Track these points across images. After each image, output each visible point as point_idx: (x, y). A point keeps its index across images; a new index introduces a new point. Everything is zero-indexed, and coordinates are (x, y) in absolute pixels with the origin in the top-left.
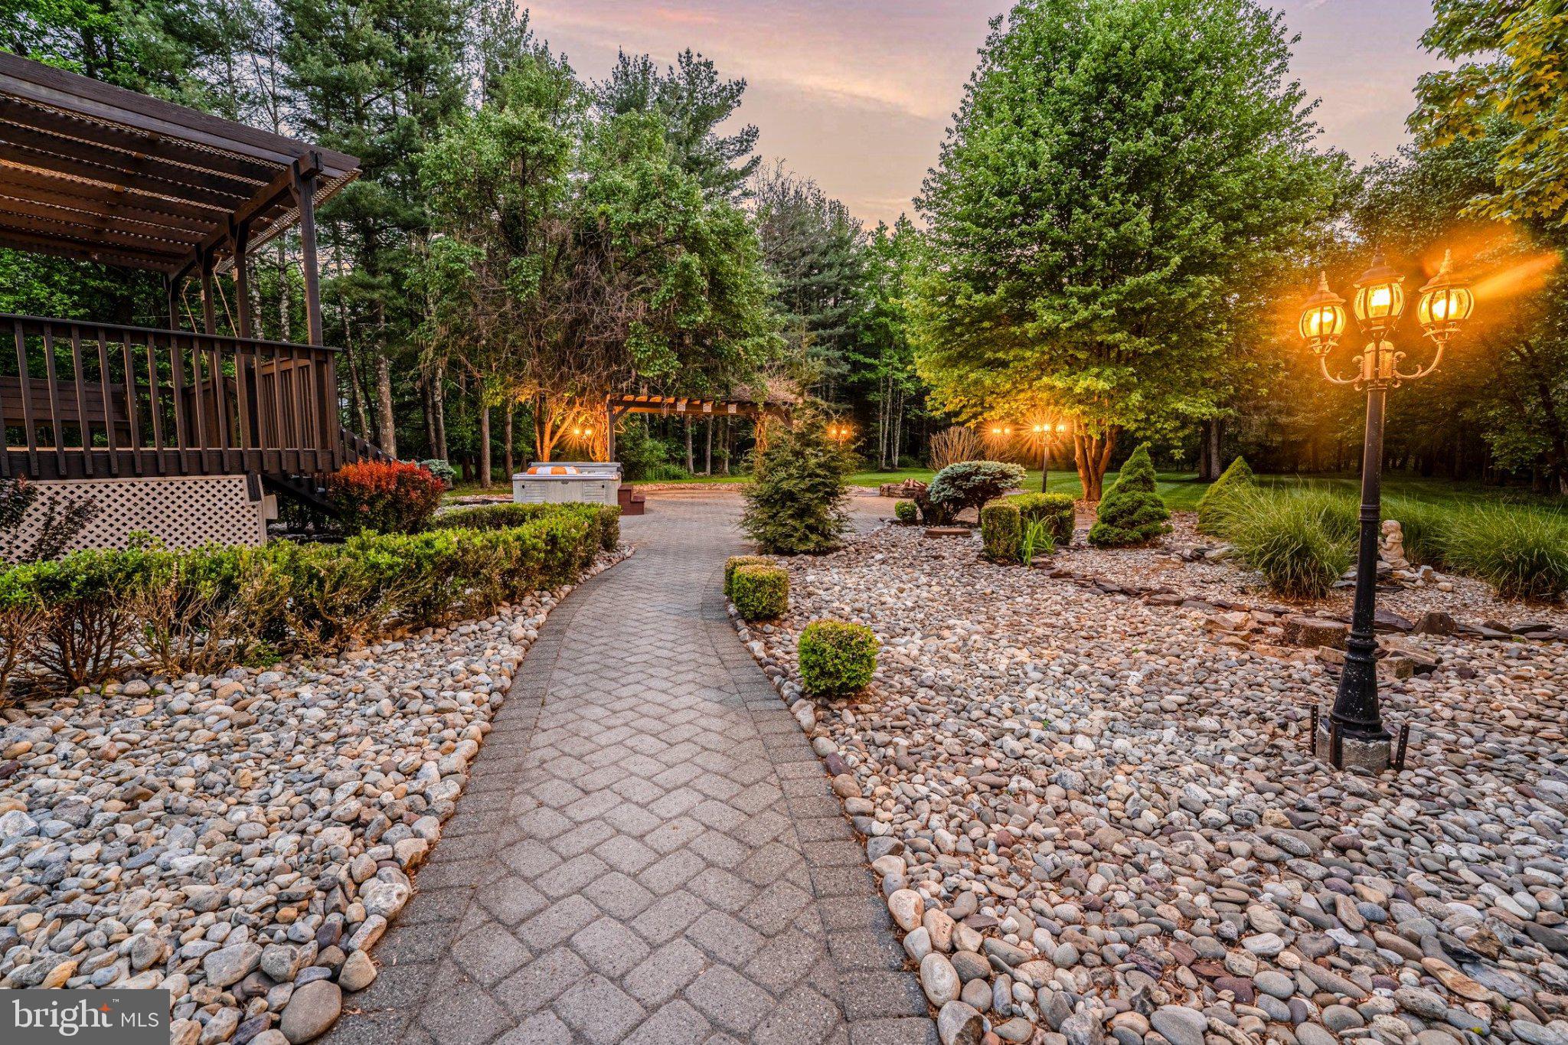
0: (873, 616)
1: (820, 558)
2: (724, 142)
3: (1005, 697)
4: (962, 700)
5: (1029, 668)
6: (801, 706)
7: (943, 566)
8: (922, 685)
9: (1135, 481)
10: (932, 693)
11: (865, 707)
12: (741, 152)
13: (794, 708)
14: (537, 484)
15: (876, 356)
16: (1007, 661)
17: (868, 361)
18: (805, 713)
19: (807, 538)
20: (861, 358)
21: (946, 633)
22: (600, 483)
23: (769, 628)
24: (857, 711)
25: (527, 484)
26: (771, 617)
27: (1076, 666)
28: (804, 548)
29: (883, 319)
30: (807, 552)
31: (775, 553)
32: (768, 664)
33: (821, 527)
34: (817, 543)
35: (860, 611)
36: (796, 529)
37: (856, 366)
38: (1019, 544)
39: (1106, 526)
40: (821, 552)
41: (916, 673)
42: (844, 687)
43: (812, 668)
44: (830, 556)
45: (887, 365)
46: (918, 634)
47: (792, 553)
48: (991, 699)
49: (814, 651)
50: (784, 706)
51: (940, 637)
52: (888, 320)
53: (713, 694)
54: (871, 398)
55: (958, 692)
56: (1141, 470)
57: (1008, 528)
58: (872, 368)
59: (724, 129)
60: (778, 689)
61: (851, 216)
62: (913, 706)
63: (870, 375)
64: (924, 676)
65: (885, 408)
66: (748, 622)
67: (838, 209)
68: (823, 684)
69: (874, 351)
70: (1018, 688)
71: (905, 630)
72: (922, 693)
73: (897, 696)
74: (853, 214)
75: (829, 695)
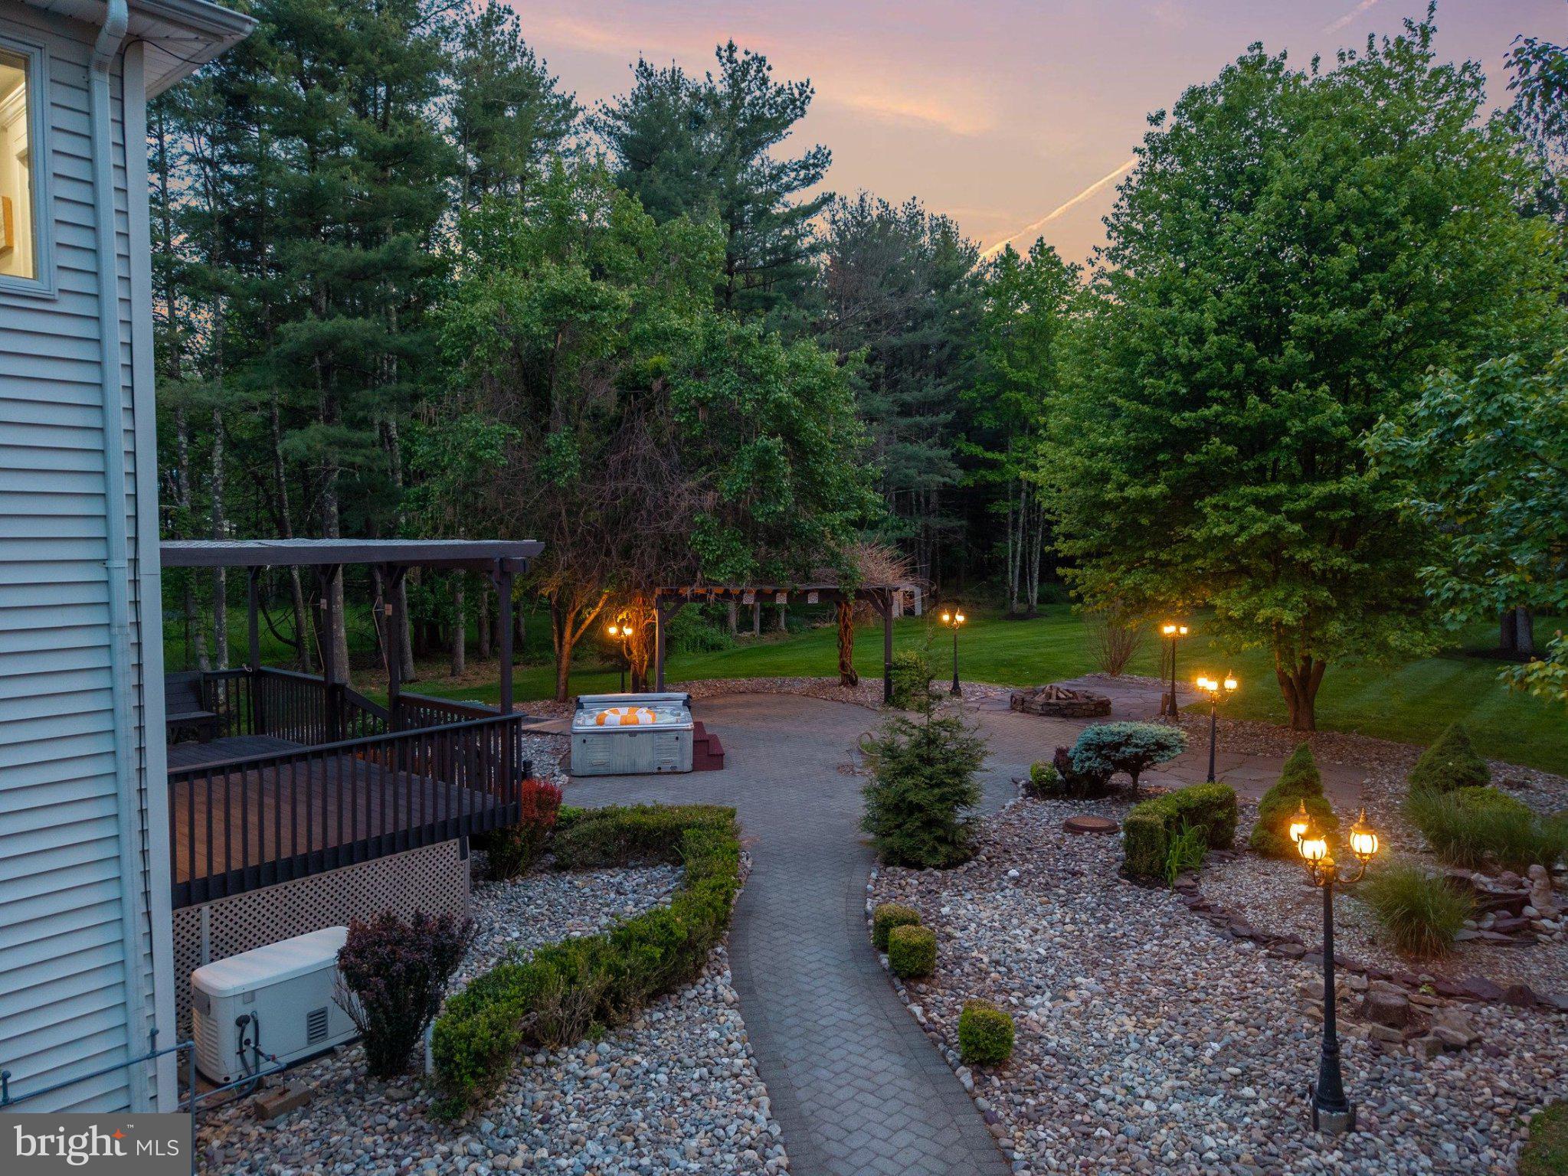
0: (1010, 970)
1: (950, 872)
2: (782, 169)
3: (1106, 1066)
4: (1075, 1068)
5: (1132, 1038)
6: (963, 1072)
7: (1080, 888)
8: (1047, 1053)
9: (1296, 784)
10: (1054, 1061)
11: (1007, 1074)
12: (809, 181)
13: (958, 1072)
14: (601, 738)
15: (1003, 449)
16: (1115, 1029)
17: (989, 455)
18: (966, 1078)
19: (935, 849)
20: (977, 450)
21: (1071, 994)
22: (673, 735)
23: (923, 987)
24: (1001, 1077)
25: (589, 738)
26: (921, 975)
27: (1170, 1036)
28: (934, 862)
29: (1013, 395)
30: (937, 867)
31: (901, 865)
32: (931, 1030)
33: (950, 838)
34: (947, 856)
35: (997, 963)
36: (923, 842)
37: (968, 464)
38: (1163, 862)
39: (1265, 832)
40: (951, 864)
41: (1043, 1041)
42: (992, 1060)
43: (969, 1045)
44: (961, 869)
45: (1019, 461)
46: (1048, 994)
47: (920, 867)
48: (1096, 1067)
49: (971, 1033)
50: (949, 1070)
51: (1066, 999)
52: (1020, 396)
53: (895, 1058)
54: (993, 508)
55: (1073, 1061)
56: (1303, 773)
57: (1151, 843)
58: (993, 465)
59: (783, 151)
60: (944, 1055)
61: (962, 237)
62: (1039, 1074)
63: (992, 477)
64: (1050, 1044)
65: (1016, 521)
66: (902, 980)
67: (944, 230)
68: (977, 1056)
69: (996, 441)
70: (1118, 1058)
71: (1038, 987)
72: (1047, 1060)
73: (1028, 1063)
74: (966, 234)
75: (982, 1064)
